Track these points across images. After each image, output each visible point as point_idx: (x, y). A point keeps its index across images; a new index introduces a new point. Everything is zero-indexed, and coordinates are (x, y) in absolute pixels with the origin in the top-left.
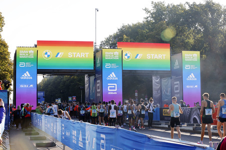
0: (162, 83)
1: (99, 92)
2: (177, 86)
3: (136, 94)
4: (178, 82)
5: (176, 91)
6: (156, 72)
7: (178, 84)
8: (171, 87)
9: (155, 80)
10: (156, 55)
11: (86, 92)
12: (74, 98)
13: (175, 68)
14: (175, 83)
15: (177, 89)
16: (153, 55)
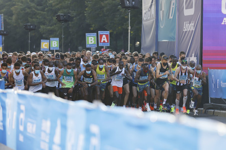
1: (190, 19)
11: (144, 17)
12: (104, 38)
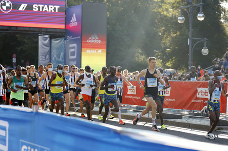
0: (52, 45)
2: (73, 50)
3: (14, 60)
4: (75, 45)
5: (71, 57)
6: (45, 30)
7: (74, 47)
8: (65, 50)
9: (42, 41)
10: (46, 6)
13: (71, 25)
14: (71, 46)
15: (73, 54)
16: (41, 6)
